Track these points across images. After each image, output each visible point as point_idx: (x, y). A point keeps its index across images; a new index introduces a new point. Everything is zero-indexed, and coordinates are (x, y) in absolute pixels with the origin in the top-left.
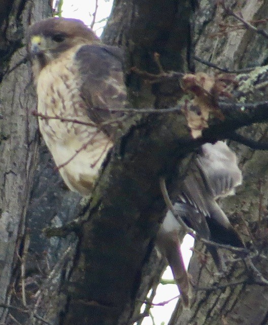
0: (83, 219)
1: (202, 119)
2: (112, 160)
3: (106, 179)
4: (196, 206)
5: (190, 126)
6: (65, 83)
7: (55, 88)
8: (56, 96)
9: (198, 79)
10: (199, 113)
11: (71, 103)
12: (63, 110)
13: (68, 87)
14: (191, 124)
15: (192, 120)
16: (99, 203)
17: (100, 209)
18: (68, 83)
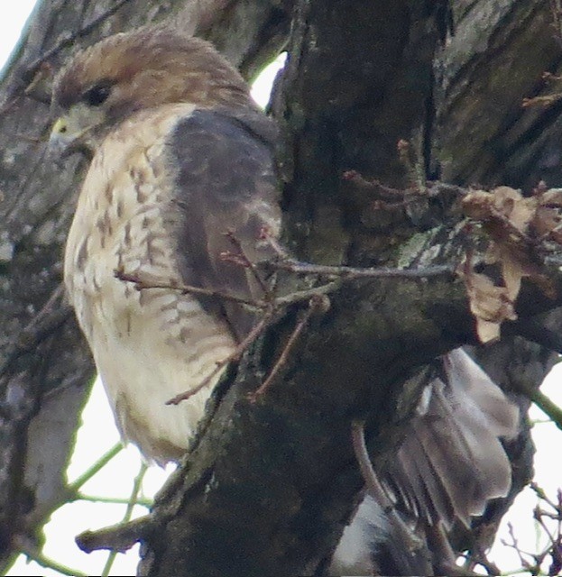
0: (166, 512)
1: (504, 298)
2: (241, 379)
3: (225, 420)
4: (417, 514)
5: (474, 310)
6: (137, 188)
7: (115, 193)
8: (113, 211)
9: (499, 202)
10: (500, 283)
11: (144, 234)
12: (124, 246)
13: (141, 198)
14: (479, 307)
15: (480, 297)
16: (206, 478)
17: (208, 489)
18: (143, 189)
